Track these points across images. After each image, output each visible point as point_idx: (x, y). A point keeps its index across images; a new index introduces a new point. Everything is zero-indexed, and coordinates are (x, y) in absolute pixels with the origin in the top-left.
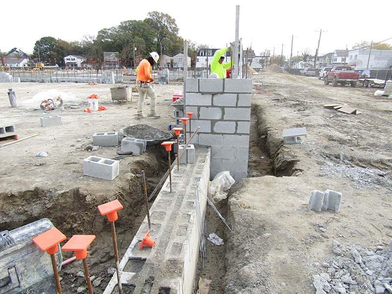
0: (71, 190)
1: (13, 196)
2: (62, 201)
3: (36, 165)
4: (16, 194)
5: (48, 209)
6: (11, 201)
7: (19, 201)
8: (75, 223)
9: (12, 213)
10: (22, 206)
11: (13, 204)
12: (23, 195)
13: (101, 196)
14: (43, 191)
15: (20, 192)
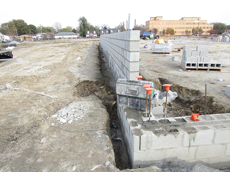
0: (210, 96)
1: (189, 90)
2: (203, 99)
3: (210, 83)
4: (190, 90)
5: (197, 100)
6: (187, 92)
7: (190, 93)
8: (202, 110)
9: (185, 96)
10: (190, 95)
11: (187, 93)
12: (192, 91)
13: (221, 105)
14: (200, 93)
15: (192, 89)
